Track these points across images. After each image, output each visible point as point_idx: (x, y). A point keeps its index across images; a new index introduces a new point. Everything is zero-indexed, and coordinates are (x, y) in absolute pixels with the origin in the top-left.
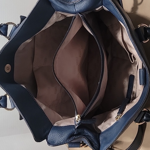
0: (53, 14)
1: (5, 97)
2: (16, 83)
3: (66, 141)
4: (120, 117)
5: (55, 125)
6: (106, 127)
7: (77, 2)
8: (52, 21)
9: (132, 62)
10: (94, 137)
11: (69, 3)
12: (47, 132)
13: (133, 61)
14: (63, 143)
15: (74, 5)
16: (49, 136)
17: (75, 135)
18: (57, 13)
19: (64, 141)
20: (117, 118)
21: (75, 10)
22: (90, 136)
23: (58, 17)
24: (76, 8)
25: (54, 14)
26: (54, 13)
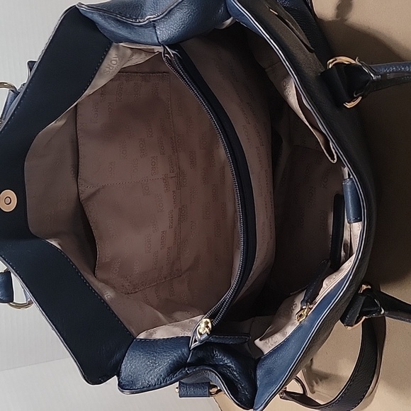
0: (107, 52)
1: (7, 273)
2: (34, 237)
3: (164, 379)
4: (307, 313)
5: (142, 336)
6: (275, 343)
7: (158, 16)
8: (107, 69)
9: (332, 161)
10: (240, 369)
11: (140, 22)
12: (118, 356)
13: (335, 157)
14: (157, 386)
15: (153, 24)
16: (123, 367)
17: (190, 365)
18: (118, 48)
19: (158, 380)
20: (301, 316)
21: (156, 39)
22: (230, 367)
23: (122, 57)
24: (158, 32)
25: (110, 52)
26: (109, 49)
